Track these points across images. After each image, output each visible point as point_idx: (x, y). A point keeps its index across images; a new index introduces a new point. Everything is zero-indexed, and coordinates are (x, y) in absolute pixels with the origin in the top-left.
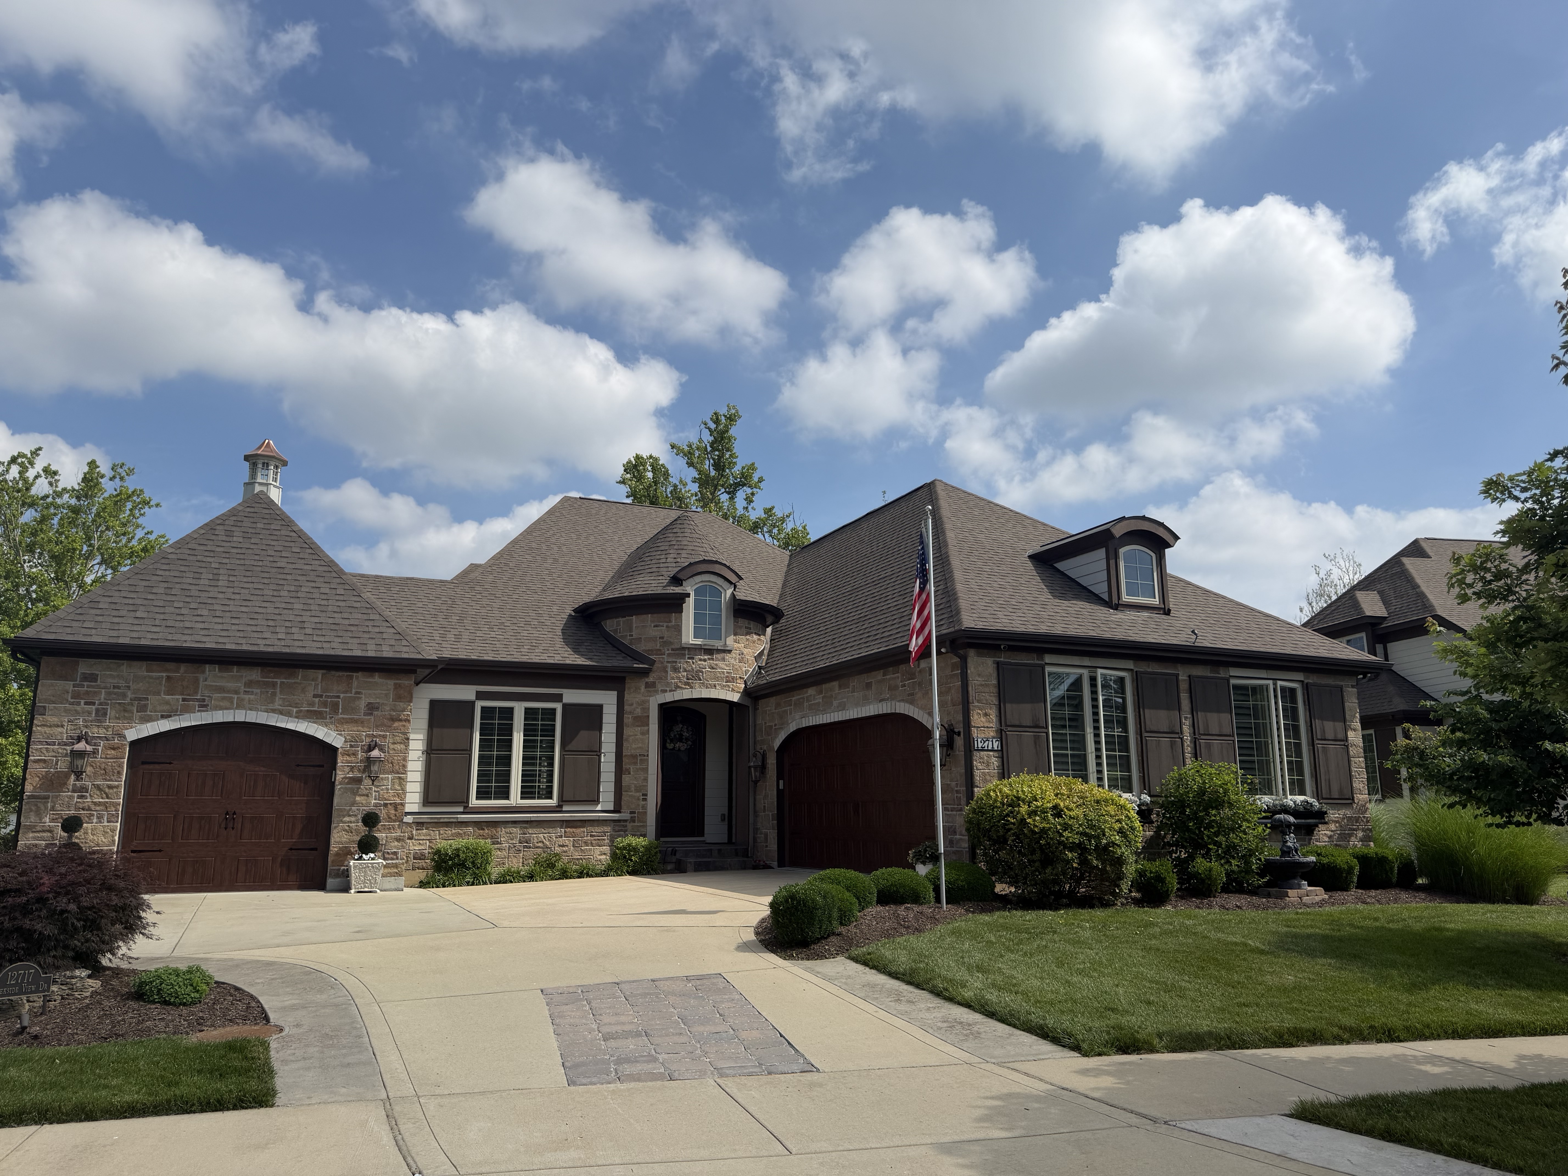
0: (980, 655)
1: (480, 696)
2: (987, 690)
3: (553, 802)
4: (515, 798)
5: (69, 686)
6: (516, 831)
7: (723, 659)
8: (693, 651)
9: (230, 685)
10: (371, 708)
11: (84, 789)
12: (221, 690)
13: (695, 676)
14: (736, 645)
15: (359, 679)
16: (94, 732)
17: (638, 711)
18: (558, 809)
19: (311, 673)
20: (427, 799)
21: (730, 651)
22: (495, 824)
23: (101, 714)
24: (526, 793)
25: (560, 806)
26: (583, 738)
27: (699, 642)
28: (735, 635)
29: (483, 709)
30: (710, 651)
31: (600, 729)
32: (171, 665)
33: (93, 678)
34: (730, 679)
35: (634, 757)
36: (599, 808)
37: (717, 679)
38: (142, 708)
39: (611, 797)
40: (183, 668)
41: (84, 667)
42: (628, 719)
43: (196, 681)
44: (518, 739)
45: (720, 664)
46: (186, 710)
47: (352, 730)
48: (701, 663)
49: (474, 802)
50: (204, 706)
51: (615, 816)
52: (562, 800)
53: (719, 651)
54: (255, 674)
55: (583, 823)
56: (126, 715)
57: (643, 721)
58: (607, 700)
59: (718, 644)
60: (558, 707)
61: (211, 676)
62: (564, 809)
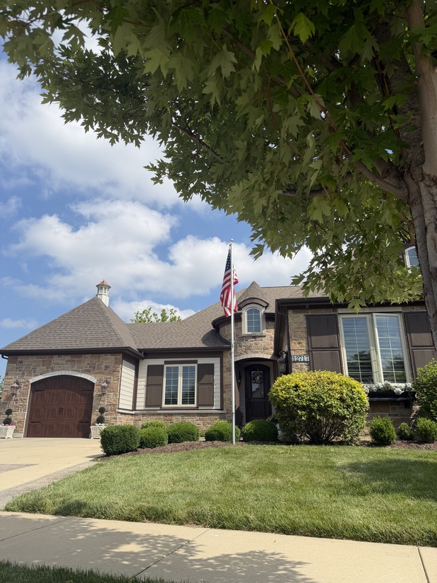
0: (295, 312)
1: (166, 363)
2: (300, 330)
3: (195, 405)
4: (180, 404)
5: (15, 365)
6: (180, 417)
7: (262, 340)
8: (247, 337)
9: (61, 362)
10: (107, 367)
11: (17, 400)
12: (58, 364)
13: (249, 348)
14: (268, 333)
15: (103, 356)
16: (21, 380)
17: (228, 365)
18: (197, 409)
19: (87, 355)
20: (147, 405)
21: (265, 336)
22: (171, 415)
23: (23, 374)
24: (184, 402)
25: (198, 407)
26: (206, 378)
27: (250, 333)
28: (267, 329)
29: (167, 368)
30: (255, 337)
31: (213, 374)
32: (43, 356)
33: (21, 362)
34: (265, 349)
35: (227, 385)
36: (214, 408)
37: (259, 349)
38: (35, 372)
39: (219, 403)
40: (47, 356)
41: (20, 359)
42: (224, 369)
43: (51, 361)
44: (180, 379)
45: (259, 342)
46: (48, 372)
47: (100, 376)
48: (251, 342)
49: (164, 405)
50: (53, 370)
51: (220, 412)
52: (199, 405)
53: (259, 337)
54: (69, 358)
55: (207, 414)
56: (30, 375)
57: (230, 370)
58: (216, 361)
59: (258, 334)
60: (196, 365)
61: (56, 359)
62: (200, 408)
